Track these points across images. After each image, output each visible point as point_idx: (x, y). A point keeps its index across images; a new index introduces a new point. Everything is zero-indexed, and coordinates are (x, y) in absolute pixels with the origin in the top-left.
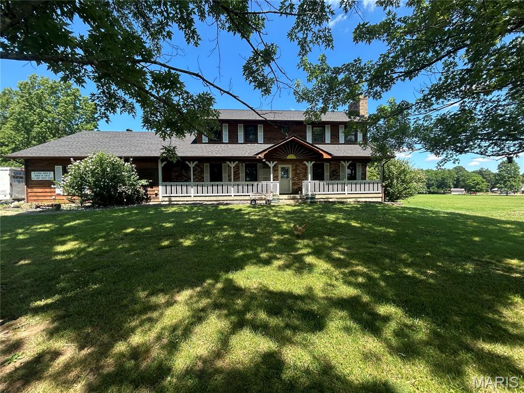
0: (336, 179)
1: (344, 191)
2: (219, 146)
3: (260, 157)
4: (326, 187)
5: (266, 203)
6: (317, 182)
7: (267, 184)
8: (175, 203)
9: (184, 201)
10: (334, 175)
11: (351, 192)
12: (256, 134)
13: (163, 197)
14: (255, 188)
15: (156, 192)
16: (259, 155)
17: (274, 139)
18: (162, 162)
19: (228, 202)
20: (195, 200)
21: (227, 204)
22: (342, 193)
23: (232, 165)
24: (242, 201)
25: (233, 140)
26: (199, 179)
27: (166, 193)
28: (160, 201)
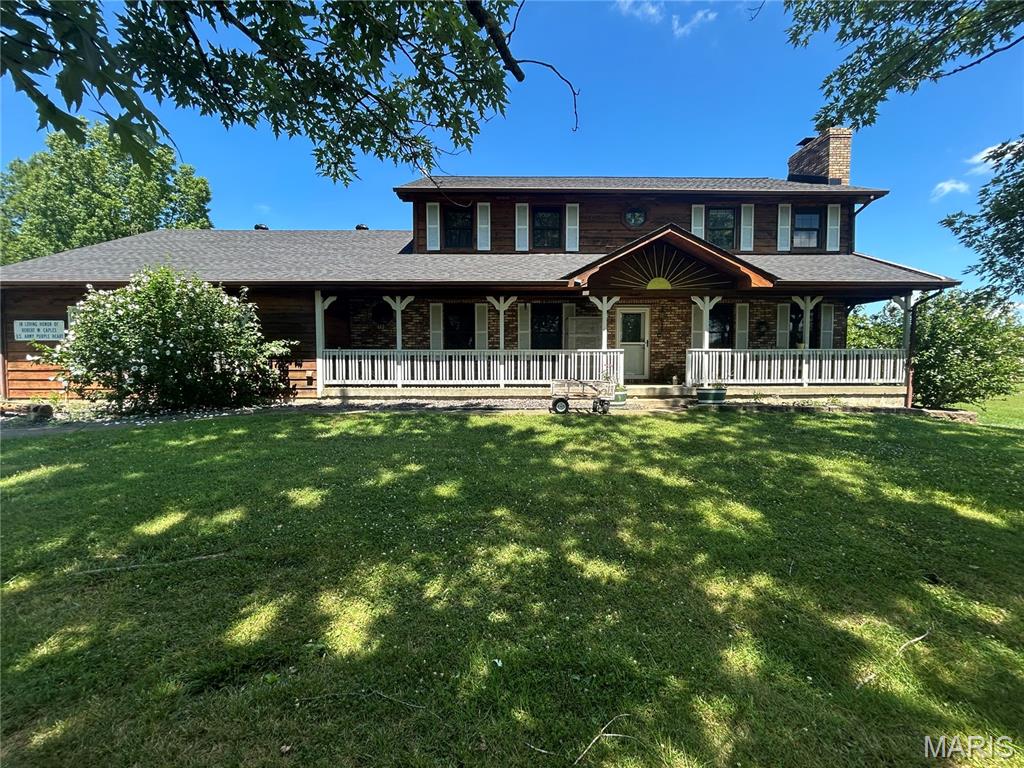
0: (765, 345)
1: (800, 377)
2: (467, 258)
3: (576, 284)
4: (751, 366)
5: (595, 409)
6: (726, 353)
7: (592, 357)
8: (357, 402)
9: (379, 398)
10: (761, 334)
11: (819, 381)
12: (560, 229)
13: (327, 386)
14: (560, 366)
15: (309, 374)
16: (577, 279)
17: (607, 240)
18: (325, 297)
19: (492, 402)
20: (407, 394)
21: (489, 408)
22: (793, 381)
23: (502, 306)
24: (528, 401)
25: (503, 243)
26: (418, 340)
27: (334, 378)
28: (319, 396)
